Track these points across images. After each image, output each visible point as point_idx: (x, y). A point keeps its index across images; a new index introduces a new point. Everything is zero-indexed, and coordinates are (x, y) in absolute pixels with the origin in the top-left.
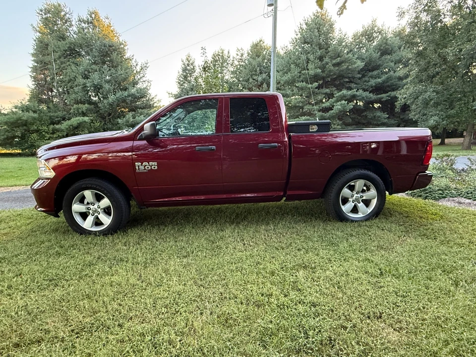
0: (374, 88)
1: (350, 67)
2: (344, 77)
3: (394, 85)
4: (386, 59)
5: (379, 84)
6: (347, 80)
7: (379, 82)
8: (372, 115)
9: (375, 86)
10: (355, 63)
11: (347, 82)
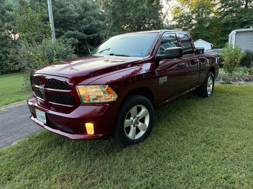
0: (85, 31)
1: (71, 15)
2: (66, 22)
3: (94, 30)
4: (88, 13)
5: (87, 28)
6: (69, 24)
7: (87, 27)
8: (86, 48)
9: (85, 30)
10: (73, 13)
11: (69, 25)
